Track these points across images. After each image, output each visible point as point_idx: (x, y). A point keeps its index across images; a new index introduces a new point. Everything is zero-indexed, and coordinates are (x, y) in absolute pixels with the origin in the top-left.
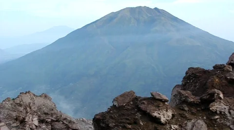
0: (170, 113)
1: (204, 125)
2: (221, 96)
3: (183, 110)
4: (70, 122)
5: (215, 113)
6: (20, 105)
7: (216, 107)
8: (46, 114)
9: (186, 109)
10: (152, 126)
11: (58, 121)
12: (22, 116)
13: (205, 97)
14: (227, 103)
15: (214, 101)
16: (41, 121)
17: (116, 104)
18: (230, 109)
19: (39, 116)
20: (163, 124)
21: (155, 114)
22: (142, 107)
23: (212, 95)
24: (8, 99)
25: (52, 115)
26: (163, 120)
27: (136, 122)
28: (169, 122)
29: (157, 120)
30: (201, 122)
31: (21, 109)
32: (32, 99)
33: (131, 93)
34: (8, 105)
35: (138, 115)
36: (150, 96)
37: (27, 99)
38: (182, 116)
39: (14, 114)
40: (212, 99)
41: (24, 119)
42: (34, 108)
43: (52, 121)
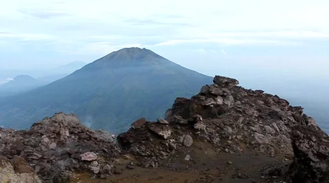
0: (170, 132)
1: (191, 138)
2: (201, 119)
3: (177, 129)
4: (91, 133)
5: (197, 130)
6: (56, 122)
7: (198, 126)
8: (74, 127)
9: (179, 128)
10: (158, 141)
11: (82, 132)
12: (58, 130)
13: (191, 119)
14: (205, 123)
15: (196, 122)
16: (71, 133)
17: (133, 127)
18: (207, 127)
19: (69, 129)
20: (165, 139)
21: (161, 133)
22: (152, 129)
23: (196, 118)
24: (47, 118)
25: (78, 128)
26: (165, 137)
27: (147, 139)
28: (169, 138)
29: (161, 137)
30: (189, 136)
31: (57, 124)
32: (63, 117)
33: (143, 119)
34: (47, 122)
35: (149, 134)
36: (156, 121)
37: (60, 118)
38: (176, 133)
39: (52, 129)
40: (195, 121)
41: (59, 132)
42: (66, 124)
43: (79, 132)
